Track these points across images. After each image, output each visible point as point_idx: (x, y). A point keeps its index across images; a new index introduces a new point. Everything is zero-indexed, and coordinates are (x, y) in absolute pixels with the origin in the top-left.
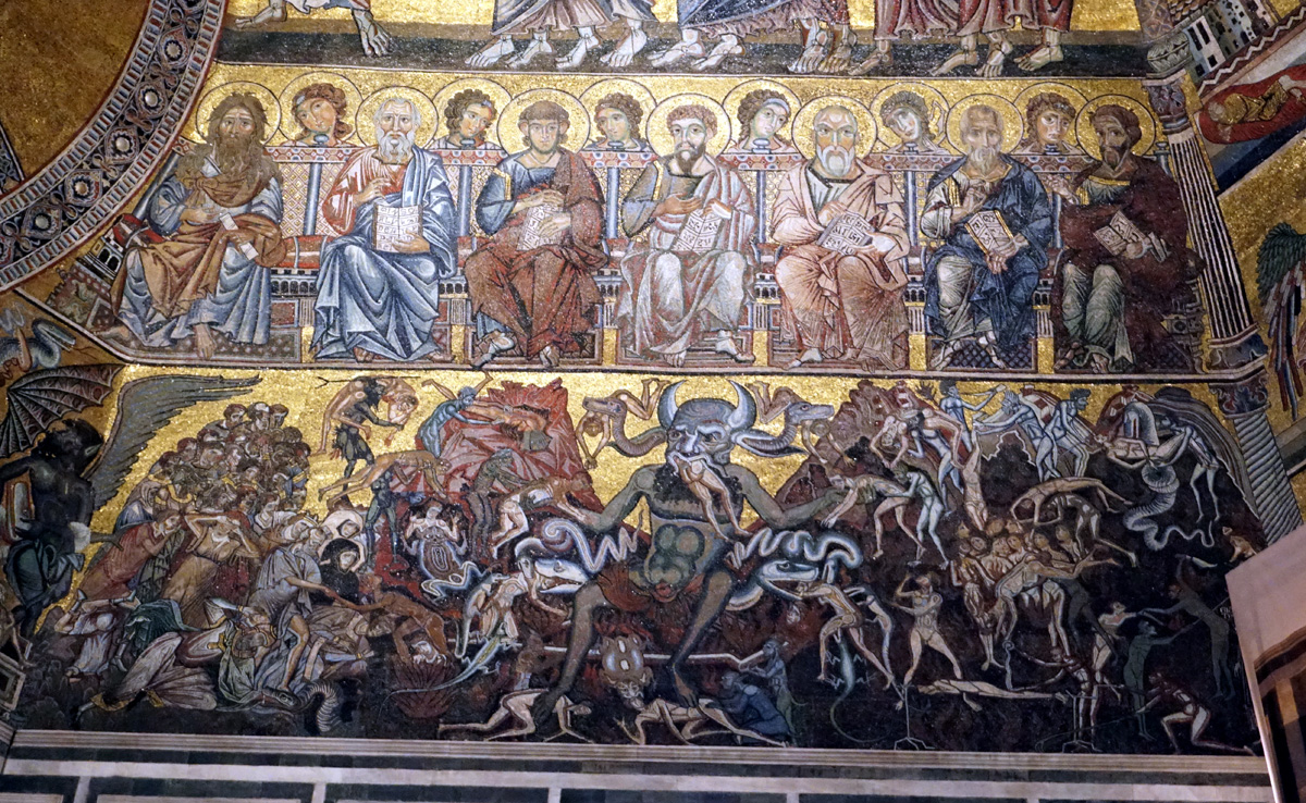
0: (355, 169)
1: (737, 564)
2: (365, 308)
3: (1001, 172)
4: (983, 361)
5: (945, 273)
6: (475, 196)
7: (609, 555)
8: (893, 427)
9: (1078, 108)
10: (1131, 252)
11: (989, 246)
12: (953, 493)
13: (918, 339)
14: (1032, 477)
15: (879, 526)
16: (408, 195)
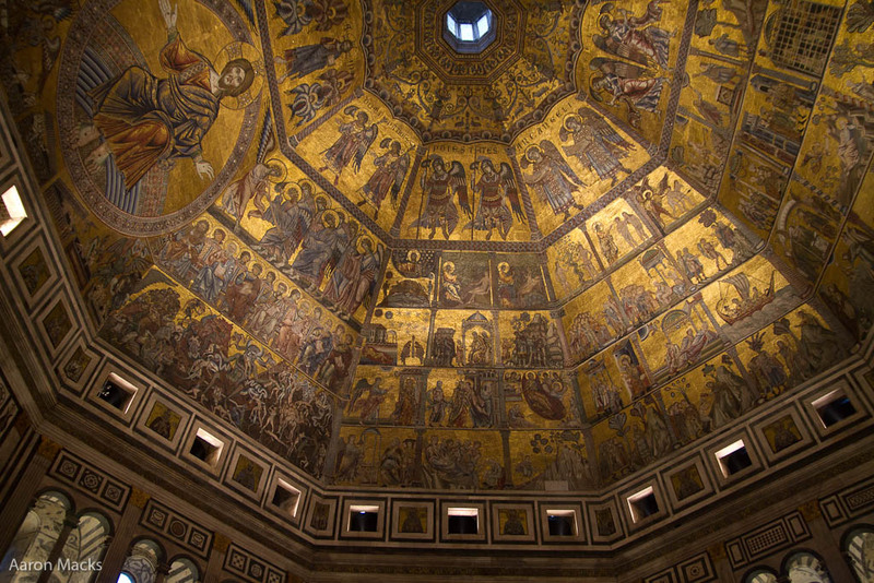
0: (219, 253)
4: (305, 370)
5: (308, 348)
8: (284, 374)
10: (339, 365)
12: (288, 393)
14: (301, 399)
16: (226, 266)
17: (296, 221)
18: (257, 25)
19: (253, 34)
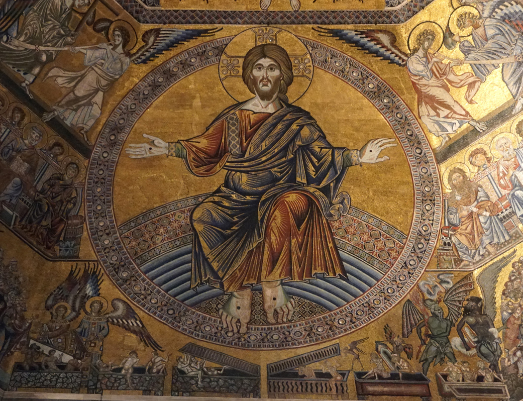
17: (507, 28)
18: (208, 26)
19: (218, 35)
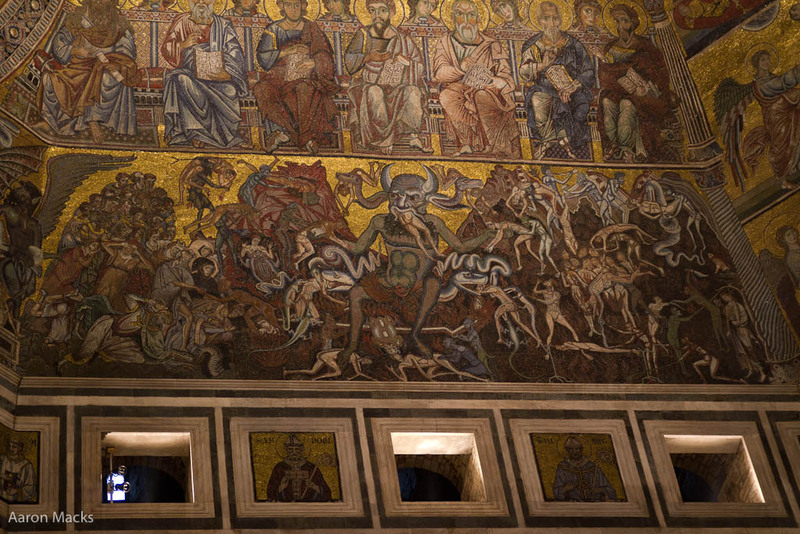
0: (179, 27)
1: (440, 274)
2: (196, 115)
3: (563, 42)
4: (563, 155)
5: (536, 102)
6: (255, 46)
7: (365, 268)
8: (517, 193)
9: (603, 5)
10: (639, 92)
11: (560, 86)
12: (556, 232)
13: (526, 141)
14: (599, 224)
15: (517, 251)
16: (214, 44)
